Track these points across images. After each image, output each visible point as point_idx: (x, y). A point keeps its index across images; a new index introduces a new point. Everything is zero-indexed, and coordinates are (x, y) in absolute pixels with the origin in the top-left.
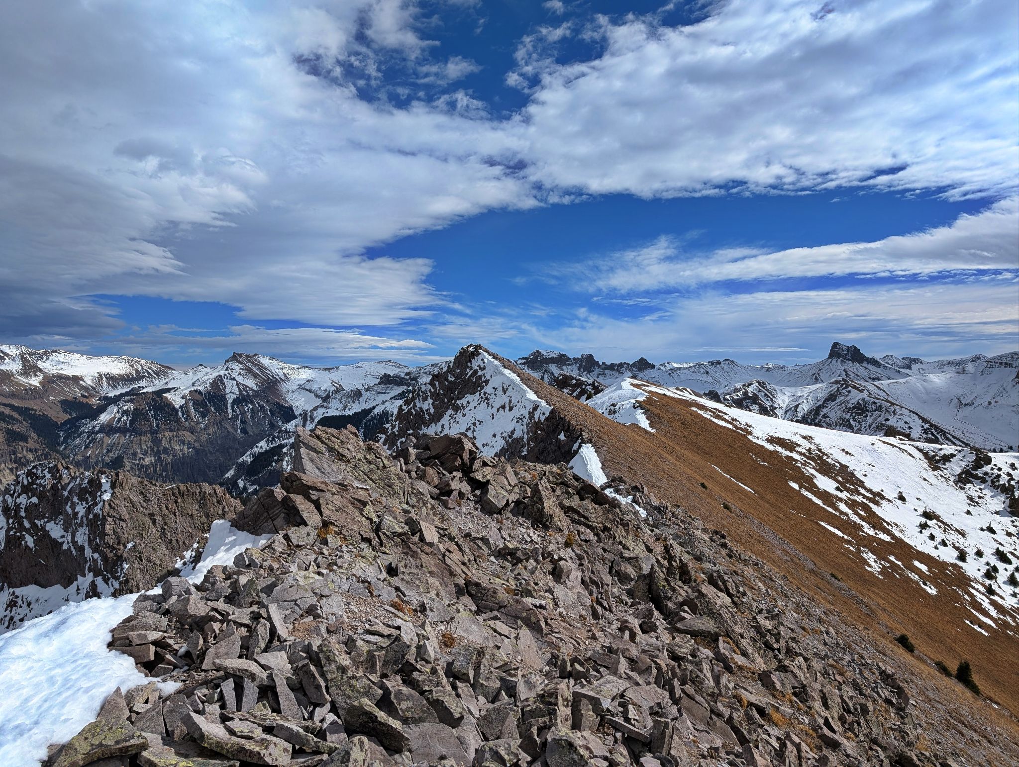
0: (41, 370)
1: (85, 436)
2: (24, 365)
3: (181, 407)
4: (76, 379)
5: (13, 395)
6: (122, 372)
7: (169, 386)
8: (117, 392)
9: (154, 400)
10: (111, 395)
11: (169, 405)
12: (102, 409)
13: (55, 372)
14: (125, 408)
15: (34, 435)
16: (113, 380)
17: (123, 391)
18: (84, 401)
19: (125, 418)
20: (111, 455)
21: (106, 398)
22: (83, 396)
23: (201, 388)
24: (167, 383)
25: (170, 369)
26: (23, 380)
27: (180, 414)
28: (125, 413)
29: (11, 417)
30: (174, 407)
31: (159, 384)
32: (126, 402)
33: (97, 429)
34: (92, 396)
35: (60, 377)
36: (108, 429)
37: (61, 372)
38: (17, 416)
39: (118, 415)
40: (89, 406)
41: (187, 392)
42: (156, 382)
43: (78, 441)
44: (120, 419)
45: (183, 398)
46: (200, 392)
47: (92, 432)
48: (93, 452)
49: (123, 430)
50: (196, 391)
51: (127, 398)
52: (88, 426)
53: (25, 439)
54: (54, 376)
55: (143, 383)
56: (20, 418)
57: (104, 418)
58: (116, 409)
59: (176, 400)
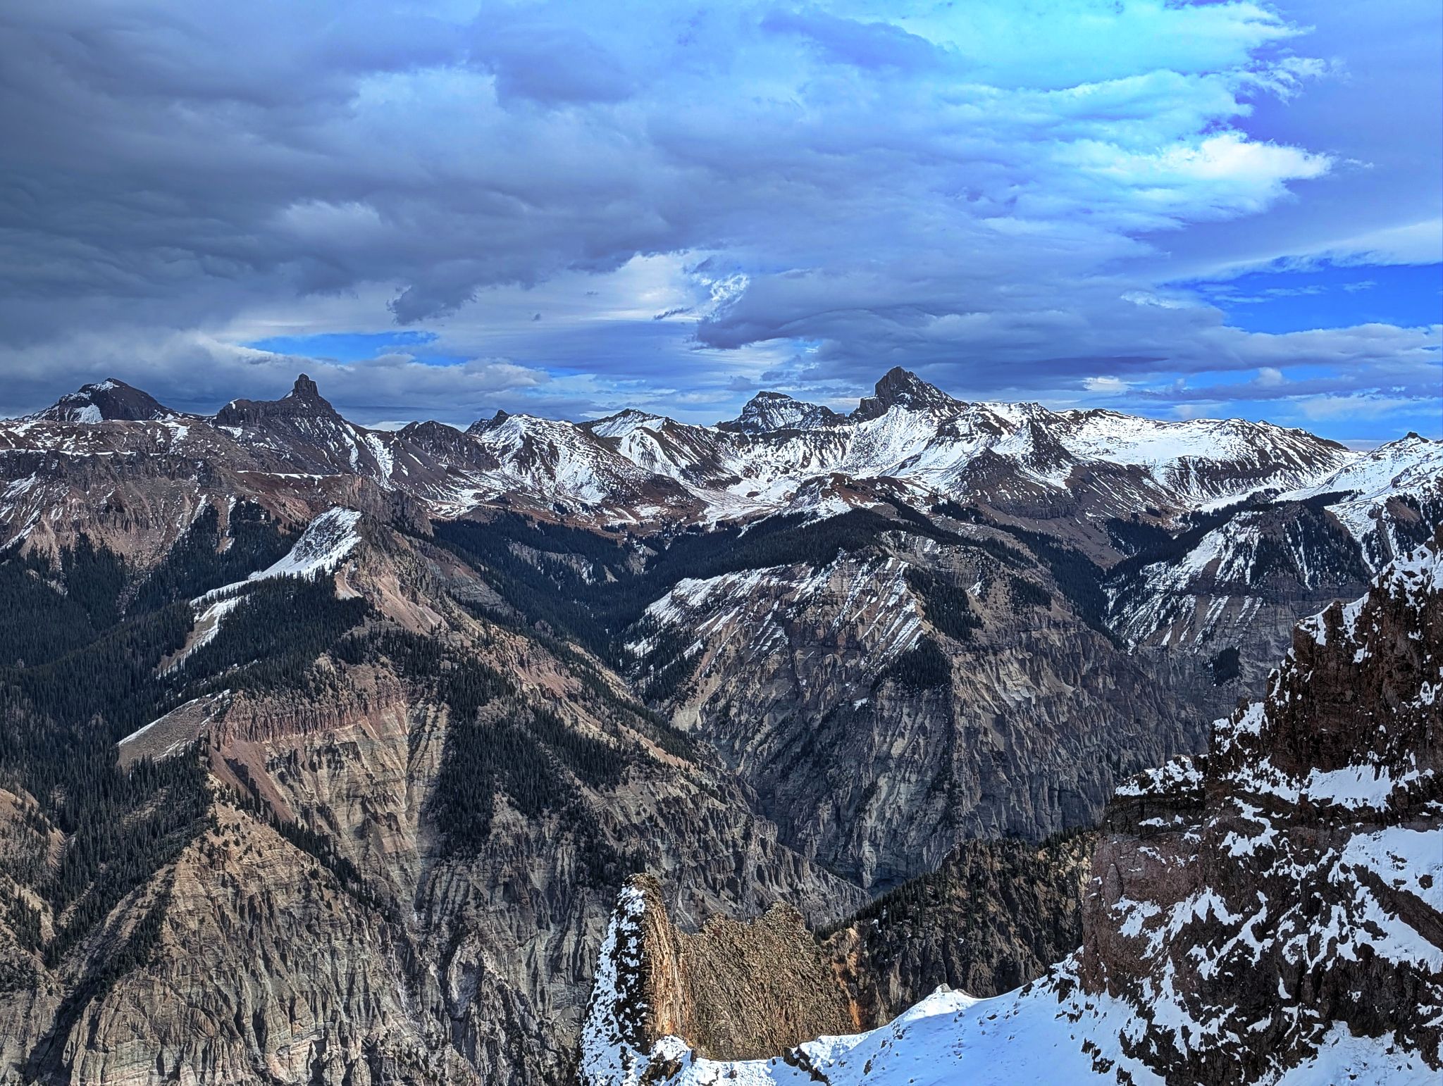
0: (1068, 456)
1: (1157, 599)
2: (1037, 445)
3: (1367, 538)
4: (1137, 474)
5: (1019, 509)
6: (1232, 457)
7: (1338, 488)
8: (1220, 503)
9: (1304, 521)
10: (1207, 509)
11: (1339, 532)
12: (1191, 540)
13: (1094, 458)
14: (1241, 538)
15: (1058, 593)
16: (1213, 475)
17: (1234, 500)
18: (1154, 522)
19: (1240, 561)
20: (1211, 645)
21: (1197, 516)
22: (1150, 511)
23: (1415, 492)
24: (1330, 481)
25: (1338, 446)
26: (1034, 475)
27: (1365, 557)
28: (1241, 549)
29: (1017, 554)
30: (1351, 540)
31: (1312, 484)
32: (1244, 524)
33: (1181, 585)
34: (1167, 512)
35: (1106, 469)
36: (1204, 585)
37: (1106, 458)
38: (1027, 552)
39: (1228, 556)
40: (1163, 534)
41: (1381, 500)
42: (1305, 478)
43: (1143, 610)
44: (1230, 564)
45: (1372, 515)
46: (1413, 503)
47: (1170, 592)
48: (1175, 638)
49: (1236, 590)
50: (1403, 499)
51: (1245, 515)
52: (1161, 576)
53: (1045, 600)
54: (1092, 467)
55: (1275, 482)
56: (1033, 557)
57: (1197, 560)
58: (1221, 539)
59: (1358, 522)
